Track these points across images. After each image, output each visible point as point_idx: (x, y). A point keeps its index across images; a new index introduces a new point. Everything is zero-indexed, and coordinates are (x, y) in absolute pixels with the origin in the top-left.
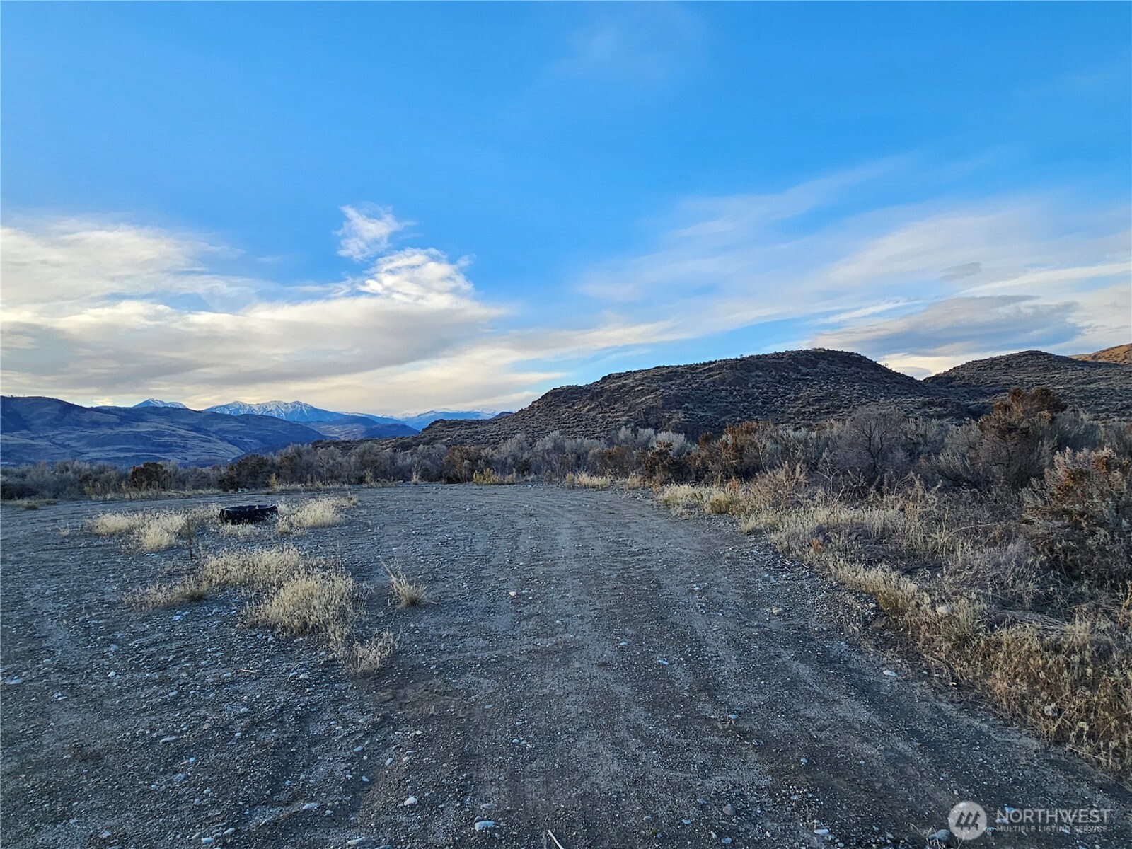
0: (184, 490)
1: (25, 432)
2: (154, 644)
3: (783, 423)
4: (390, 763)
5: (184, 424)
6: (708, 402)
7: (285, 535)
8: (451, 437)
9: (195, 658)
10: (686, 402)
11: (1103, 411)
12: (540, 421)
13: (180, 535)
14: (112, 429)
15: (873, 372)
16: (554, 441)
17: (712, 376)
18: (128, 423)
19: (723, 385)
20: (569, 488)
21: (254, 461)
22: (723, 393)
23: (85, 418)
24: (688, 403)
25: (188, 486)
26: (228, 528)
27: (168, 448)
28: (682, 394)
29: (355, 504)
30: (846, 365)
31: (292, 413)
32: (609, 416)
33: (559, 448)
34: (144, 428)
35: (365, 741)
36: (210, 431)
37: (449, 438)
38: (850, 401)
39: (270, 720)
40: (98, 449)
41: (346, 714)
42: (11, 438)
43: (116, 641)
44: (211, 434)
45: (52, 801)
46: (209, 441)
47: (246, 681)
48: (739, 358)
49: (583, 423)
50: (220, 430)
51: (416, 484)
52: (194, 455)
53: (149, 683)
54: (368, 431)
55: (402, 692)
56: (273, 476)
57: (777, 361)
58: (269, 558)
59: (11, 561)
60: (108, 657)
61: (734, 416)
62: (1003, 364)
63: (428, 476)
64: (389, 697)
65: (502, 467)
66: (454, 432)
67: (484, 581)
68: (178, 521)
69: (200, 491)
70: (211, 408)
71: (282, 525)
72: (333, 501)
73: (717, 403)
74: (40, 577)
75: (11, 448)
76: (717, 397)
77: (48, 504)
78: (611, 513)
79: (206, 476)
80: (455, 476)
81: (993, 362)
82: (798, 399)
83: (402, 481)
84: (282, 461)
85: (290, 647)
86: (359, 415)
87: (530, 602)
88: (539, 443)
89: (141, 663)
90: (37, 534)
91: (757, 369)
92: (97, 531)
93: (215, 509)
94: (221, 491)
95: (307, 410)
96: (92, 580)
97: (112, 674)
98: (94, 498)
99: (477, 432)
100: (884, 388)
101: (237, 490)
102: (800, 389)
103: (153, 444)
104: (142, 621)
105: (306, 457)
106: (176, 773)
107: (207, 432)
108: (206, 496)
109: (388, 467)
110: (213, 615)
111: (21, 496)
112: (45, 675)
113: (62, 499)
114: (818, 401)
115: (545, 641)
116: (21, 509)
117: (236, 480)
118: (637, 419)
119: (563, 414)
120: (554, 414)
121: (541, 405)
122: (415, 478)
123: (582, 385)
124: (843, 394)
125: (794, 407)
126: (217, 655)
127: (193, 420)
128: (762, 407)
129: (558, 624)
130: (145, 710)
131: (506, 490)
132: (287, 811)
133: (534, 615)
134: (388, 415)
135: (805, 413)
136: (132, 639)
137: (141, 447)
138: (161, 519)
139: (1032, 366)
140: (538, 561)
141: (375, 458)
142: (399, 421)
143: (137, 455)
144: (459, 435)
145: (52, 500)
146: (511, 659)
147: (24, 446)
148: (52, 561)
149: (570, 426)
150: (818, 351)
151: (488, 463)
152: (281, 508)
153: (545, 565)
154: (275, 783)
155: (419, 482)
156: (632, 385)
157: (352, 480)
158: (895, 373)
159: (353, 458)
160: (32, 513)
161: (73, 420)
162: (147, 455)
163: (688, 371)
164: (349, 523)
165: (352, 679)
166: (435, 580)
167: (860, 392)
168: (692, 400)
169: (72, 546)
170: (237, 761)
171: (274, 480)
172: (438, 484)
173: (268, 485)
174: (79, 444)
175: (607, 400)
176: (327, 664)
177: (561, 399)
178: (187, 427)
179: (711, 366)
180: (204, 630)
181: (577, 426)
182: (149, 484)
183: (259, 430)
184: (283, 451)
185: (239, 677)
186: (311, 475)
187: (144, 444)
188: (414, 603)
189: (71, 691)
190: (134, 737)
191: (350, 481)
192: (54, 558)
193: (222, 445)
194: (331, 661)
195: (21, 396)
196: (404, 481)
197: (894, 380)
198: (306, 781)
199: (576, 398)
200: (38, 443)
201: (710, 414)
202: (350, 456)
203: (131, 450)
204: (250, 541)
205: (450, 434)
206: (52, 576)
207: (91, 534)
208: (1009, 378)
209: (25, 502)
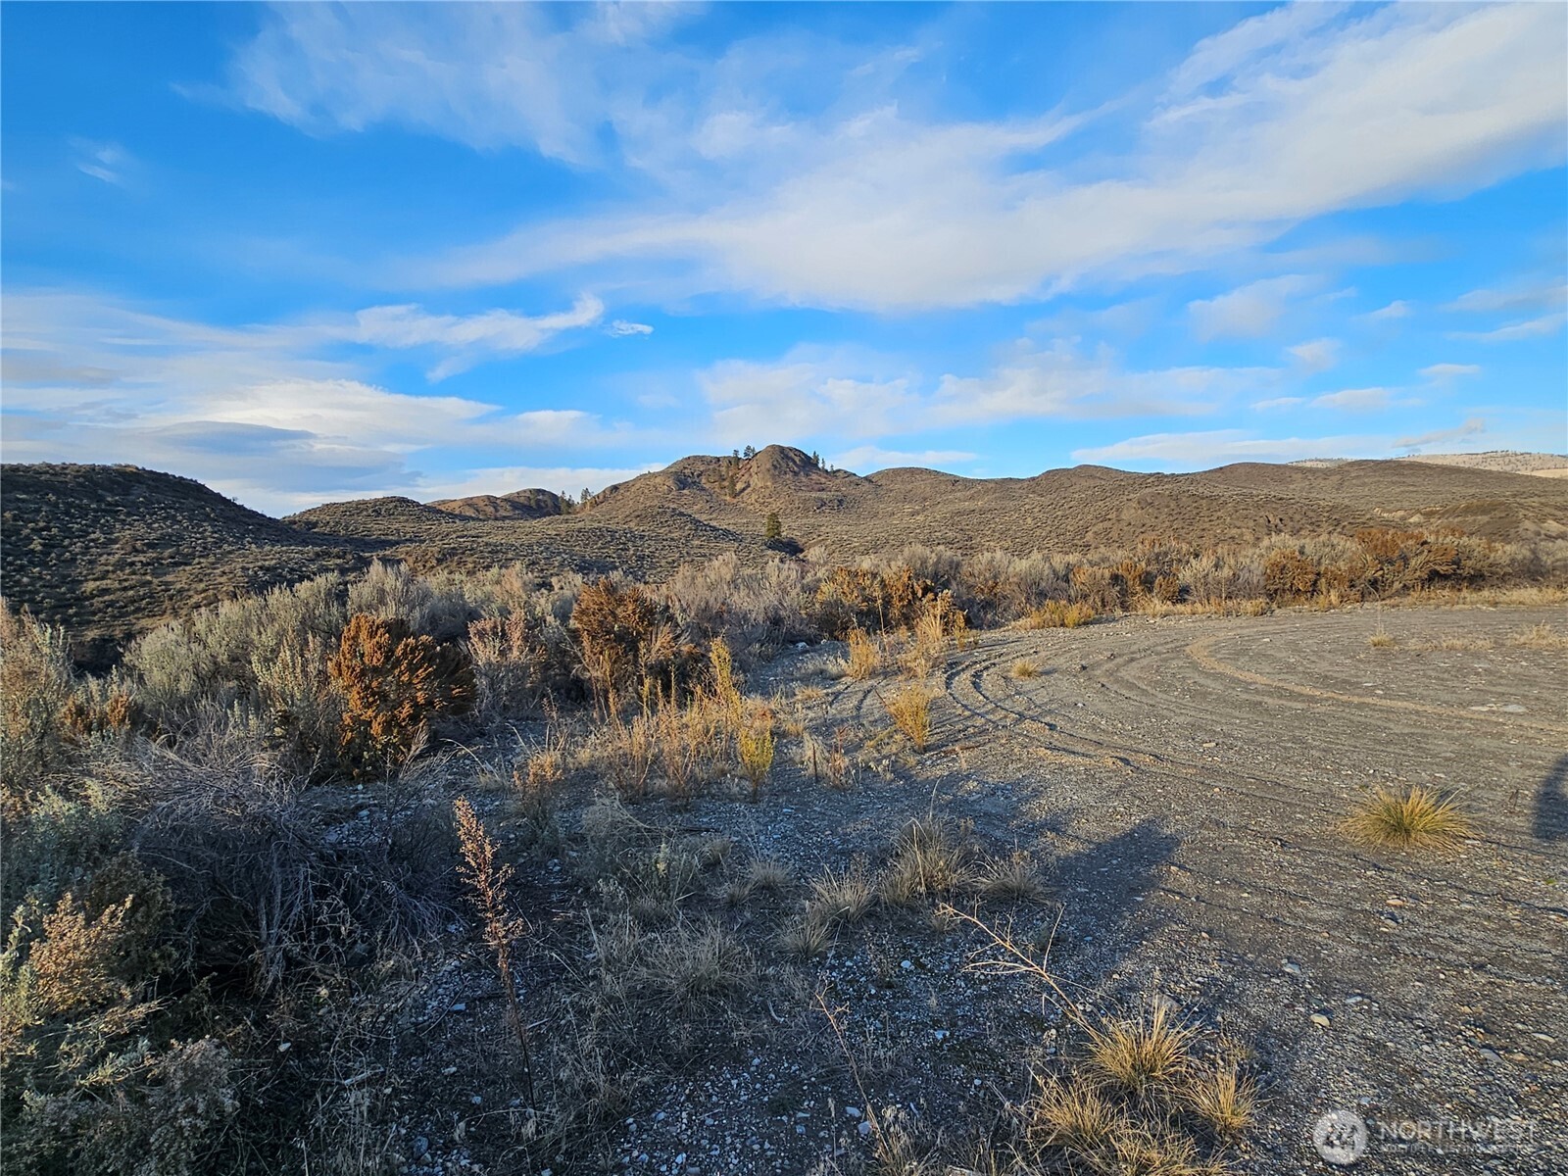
15: (223, 507)
30: (180, 495)
57: (54, 478)
82: (112, 541)
100: (247, 531)
102: (111, 527)
114: (151, 546)
124: (190, 536)
125: (109, 555)
128: (45, 553)
139: (406, 515)
150: (127, 470)
197: (255, 521)
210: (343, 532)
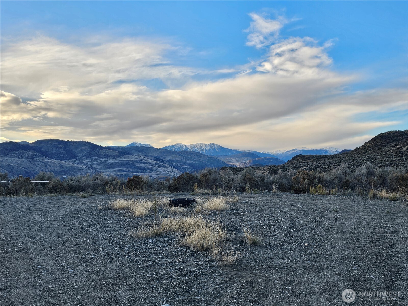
0: (152, 191)
1: (74, 160)
2: (142, 249)
4: (230, 292)
5: (151, 156)
7: (199, 212)
8: (307, 166)
9: (158, 255)
12: (370, 156)
13: (151, 210)
14: (115, 159)
16: (368, 168)
18: (123, 155)
20: (371, 198)
21: (186, 176)
23: (102, 152)
25: (154, 189)
26: (172, 208)
27: (143, 170)
29: (237, 201)
31: (210, 150)
33: (370, 173)
34: (131, 158)
35: (221, 285)
36: (164, 161)
37: (305, 167)
39: (185, 274)
40: (108, 170)
41: (216, 277)
42: (68, 163)
43: (127, 247)
44: (165, 163)
45: (113, 287)
46: (164, 166)
47: (177, 263)
49: (403, 158)
50: (170, 160)
51: (275, 192)
52: (156, 175)
53: (141, 261)
54: (254, 162)
55: (240, 273)
56: (196, 185)
58: (189, 220)
59: (81, 218)
60: (125, 252)
63: (282, 188)
64: (234, 274)
65: (330, 184)
66: (308, 163)
67: (294, 238)
68: (150, 204)
69: (160, 192)
70: (165, 147)
71: (198, 208)
72: (226, 199)
74: (94, 224)
75: (68, 168)
77: (90, 195)
78: (389, 213)
79: (162, 184)
80: (299, 189)
83: (267, 191)
84: (201, 177)
85: (196, 254)
86: (248, 152)
87: (314, 248)
88: (358, 170)
89: (138, 254)
90: (89, 208)
92: (114, 208)
93: (166, 200)
94: (169, 192)
95: (218, 149)
96: (115, 226)
97: (127, 257)
98: (110, 193)
99: (325, 163)
101: (177, 192)
103: (136, 168)
104: (136, 241)
105: (214, 175)
106: (152, 284)
107: (162, 161)
108: (162, 195)
109: (259, 183)
110: (165, 242)
111: (79, 191)
112: (103, 255)
113: (96, 193)
115: (314, 263)
116: (79, 197)
117: (178, 186)
119: (388, 151)
120: (382, 151)
121: (371, 145)
122: (274, 189)
123: (403, 130)
126: (166, 254)
127: (156, 154)
129: (324, 258)
130: (140, 268)
131: (329, 198)
132: (189, 298)
133: (314, 254)
134: (266, 152)
136: (133, 247)
137: (129, 169)
138: (142, 202)
140: (328, 232)
141: (252, 177)
142: (274, 155)
143: (127, 174)
144: (312, 165)
145: (92, 194)
146: (294, 268)
147: (74, 168)
148: (97, 219)
149: (394, 159)
151: (321, 181)
152: (199, 200)
153: (330, 234)
154: (186, 291)
155: (277, 191)
157: (238, 189)
159: (239, 177)
160: (84, 199)
161: (97, 153)
162: (132, 174)
164: (232, 210)
165: (220, 267)
166: (268, 236)
169: (104, 213)
170: (173, 283)
171: (196, 187)
172: (289, 194)
173: (193, 190)
174: (99, 167)
176: (210, 261)
177: (387, 140)
178: (152, 158)
180: (161, 246)
181: (399, 160)
182: (135, 187)
183: (191, 160)
184: (202, 171)
185: (175, 261)
186: (216, 185)
187: (131, 168)
188: (254, 244)
189: (113, 260)
190: (137, 274)
191: (237, 190)
192: (98, 218)
193: (170, 169)
194: (212, 260)
195: (73, 140)
196: (269, 191)
198: (196, 292)
199: (398, 140)
200: (80, 166)
202: (238, 175)
203: (123, 171)
204: (182, 214)
205: (306, 164)
206: (99, 224)
207: (112, 209)
209: (81, 194)
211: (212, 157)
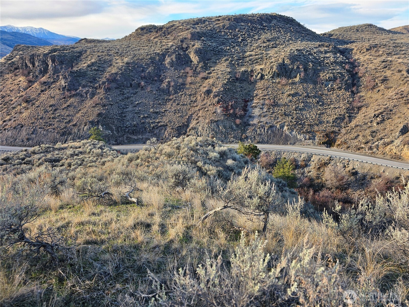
3: (250, 51)
6: (214, 38)
10: (203, 37)
11: (403, 54)
15: (297, 27)
17: (219, 24)
19: (223, 29)
22: (223, 33)
24: (204, 37)
28: (202, 32)
30: (286, 23)
31: (39, 33)
32: (164, 42)
38: (284, 42)
48: (234, 15)
57: (252, 18)
61: (226, 46)
62: (355, 30)
73: (219, 38)
76: (220, 35)
81: (351, 29)
82: (259, 39)
91: (242, 22)
100: (301, 36)
102: (261, 34)
114: (269, 41)
118: (177, 44)
121: (134, 34)
123: (157, 25)
124: (282, 38)
125: (256, 43)
128: (241, 42)
135: (261, 47)
139: (368, 31)
150: (273, 15)
156: (177, 25)
158: (308, 29)
163: (208, 20)
167: (290, 37)
168: (207, 36)
175: (164, 33)
177: (145, 31)
179: (219, 18)
181: (147, 46)
183: (23, 40)
197: (306, 33)
199: (151, 31)
201: (214, 44)
208: (357, 36)
210: (341, 38)
211: (41, 39)
